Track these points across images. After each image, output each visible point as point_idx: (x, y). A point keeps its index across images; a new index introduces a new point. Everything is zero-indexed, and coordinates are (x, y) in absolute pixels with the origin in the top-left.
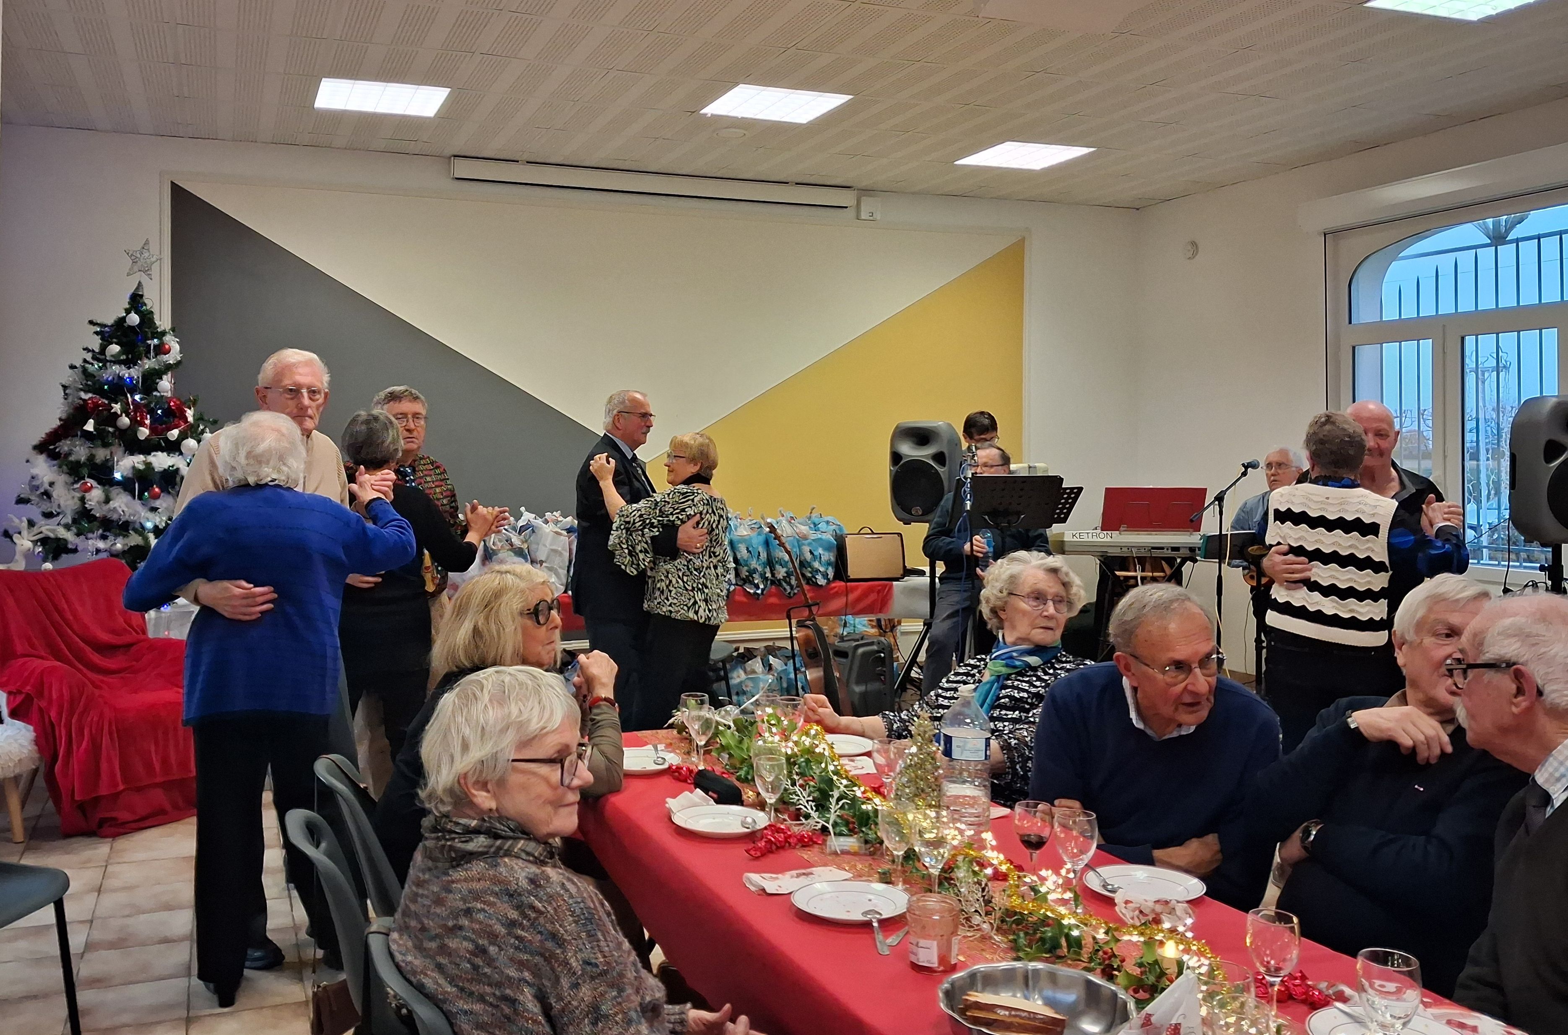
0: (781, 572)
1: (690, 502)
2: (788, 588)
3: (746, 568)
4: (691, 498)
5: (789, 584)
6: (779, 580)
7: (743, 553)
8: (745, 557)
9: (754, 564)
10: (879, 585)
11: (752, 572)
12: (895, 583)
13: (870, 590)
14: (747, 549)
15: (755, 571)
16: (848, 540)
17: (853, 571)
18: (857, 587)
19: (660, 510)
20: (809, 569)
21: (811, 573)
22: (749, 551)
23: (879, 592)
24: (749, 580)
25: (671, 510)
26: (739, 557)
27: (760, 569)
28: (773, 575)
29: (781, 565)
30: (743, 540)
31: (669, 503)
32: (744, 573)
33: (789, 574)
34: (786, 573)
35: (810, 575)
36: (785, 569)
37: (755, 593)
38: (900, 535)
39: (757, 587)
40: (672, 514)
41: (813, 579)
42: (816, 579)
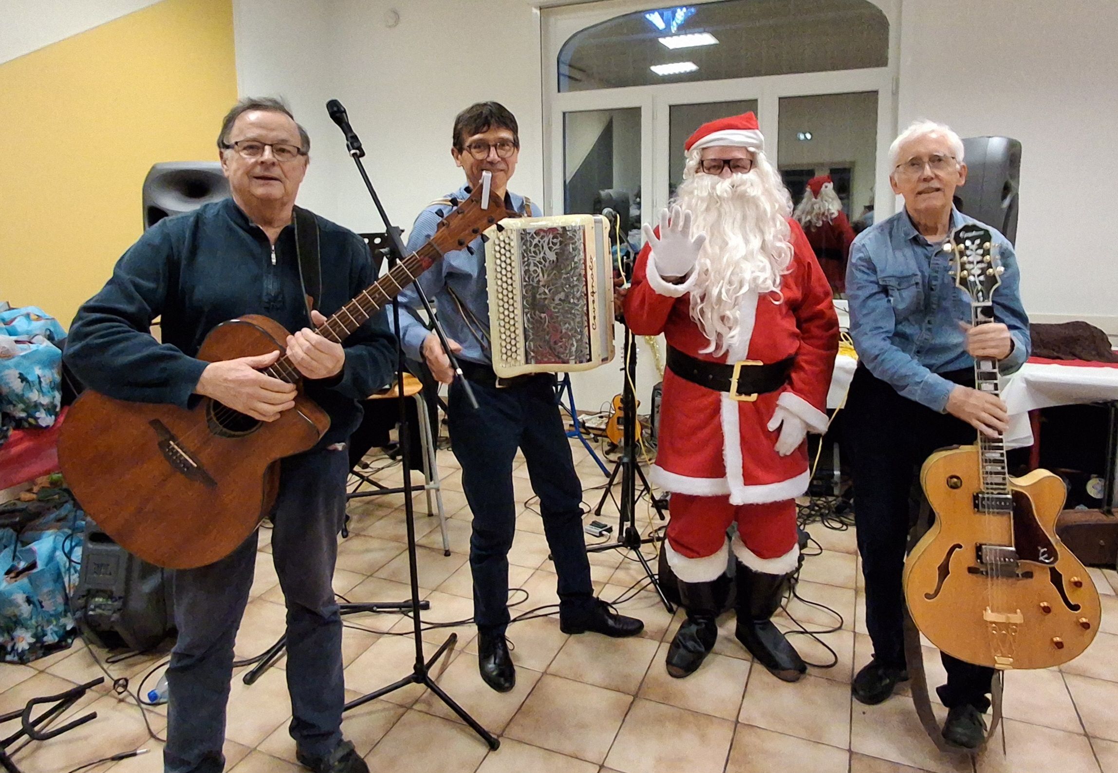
41: (31, 420)
42: (36, 419)
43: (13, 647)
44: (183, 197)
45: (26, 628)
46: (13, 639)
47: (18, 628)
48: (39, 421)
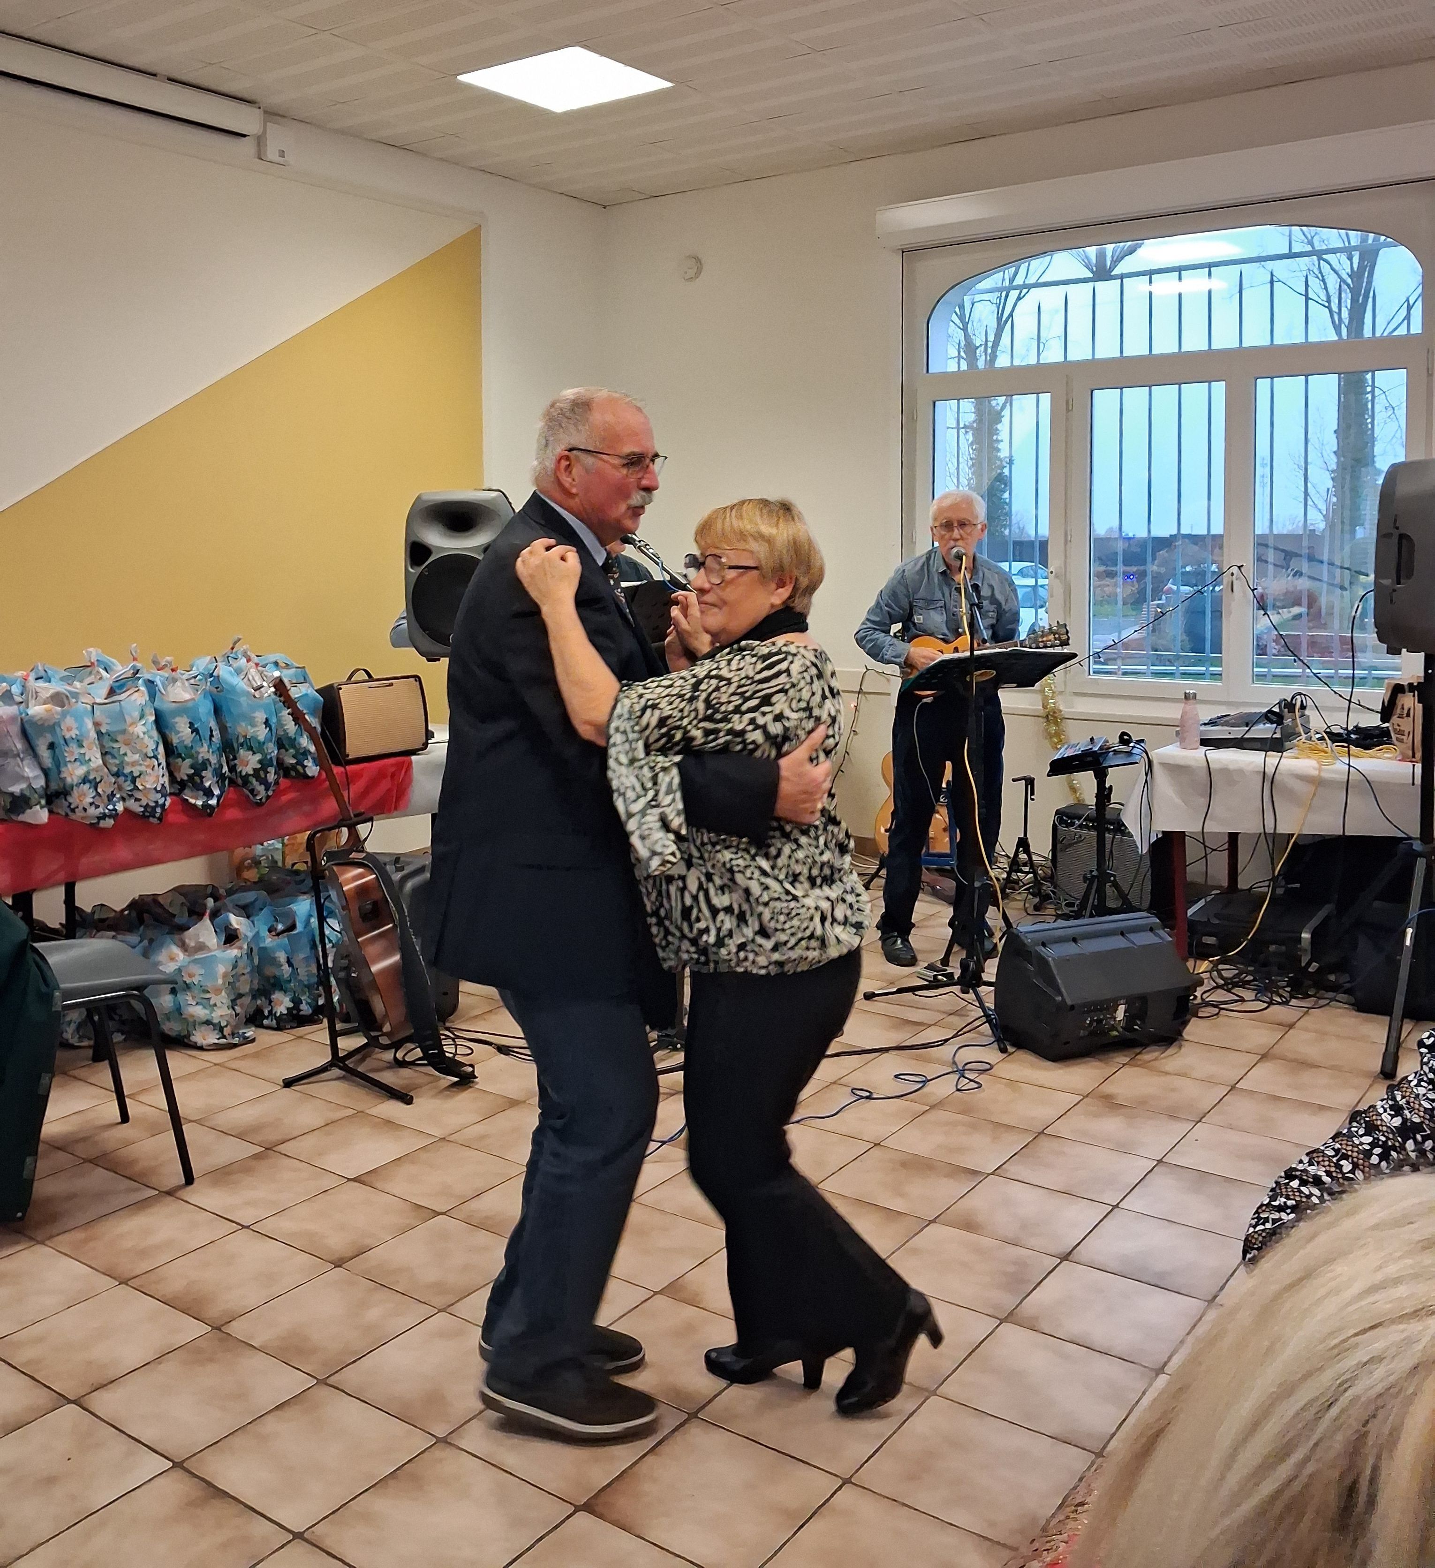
0: (249, 762)
1: (783, 678)
2: (261, 788)
3: (188, 762)
4: (783, 666)
5: (264, 782)
6: (245, 779)
7: (182, 733)
8: (188, 742)
9: (204, 752)
10: (392, 765)
11: (200, 767)
12: (414, 758)
13: (381, 775)
14: (191, 725)
15: (205, 764)
16: (346, 694)
17: (355, 746)
18: (358, 775)
19: (707, 701)
20: (292, 751)
21: (294, 757)
22: (195, 730)
23: (393, 775)
24: (194, 782)
25: (737, 701)
26: (175, 741)
27: (214, 760)
28: (232, 769)
29: (250, 748)
30: (183, 708)
31: (729, 682)
32: (185, 770)
33: (265, 764)
34: (260, 762)
35: (293, 761)
36: (258, 757)
37: (206, 806)
38: (417, 678)
39: (209, 793)
40: (737, 710)
41: (299, 767)
42: (304, 767)
43: (270, 1012)
44: (449, 532)
45: (285, 992)
46: (270, 1002)
47: (276, 992)
48: (306, 769)
